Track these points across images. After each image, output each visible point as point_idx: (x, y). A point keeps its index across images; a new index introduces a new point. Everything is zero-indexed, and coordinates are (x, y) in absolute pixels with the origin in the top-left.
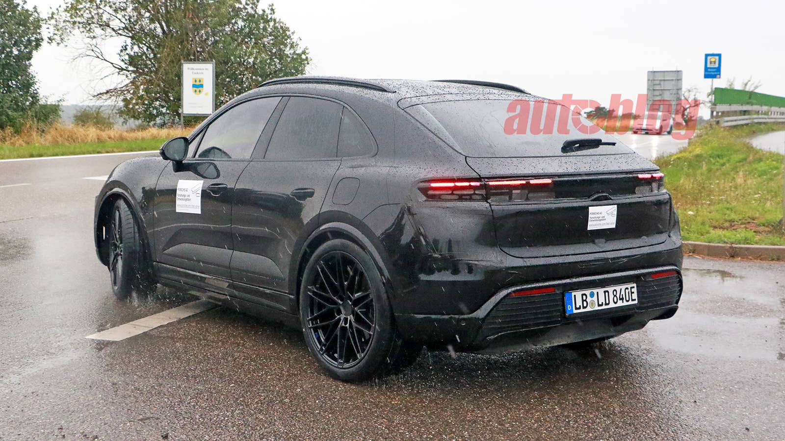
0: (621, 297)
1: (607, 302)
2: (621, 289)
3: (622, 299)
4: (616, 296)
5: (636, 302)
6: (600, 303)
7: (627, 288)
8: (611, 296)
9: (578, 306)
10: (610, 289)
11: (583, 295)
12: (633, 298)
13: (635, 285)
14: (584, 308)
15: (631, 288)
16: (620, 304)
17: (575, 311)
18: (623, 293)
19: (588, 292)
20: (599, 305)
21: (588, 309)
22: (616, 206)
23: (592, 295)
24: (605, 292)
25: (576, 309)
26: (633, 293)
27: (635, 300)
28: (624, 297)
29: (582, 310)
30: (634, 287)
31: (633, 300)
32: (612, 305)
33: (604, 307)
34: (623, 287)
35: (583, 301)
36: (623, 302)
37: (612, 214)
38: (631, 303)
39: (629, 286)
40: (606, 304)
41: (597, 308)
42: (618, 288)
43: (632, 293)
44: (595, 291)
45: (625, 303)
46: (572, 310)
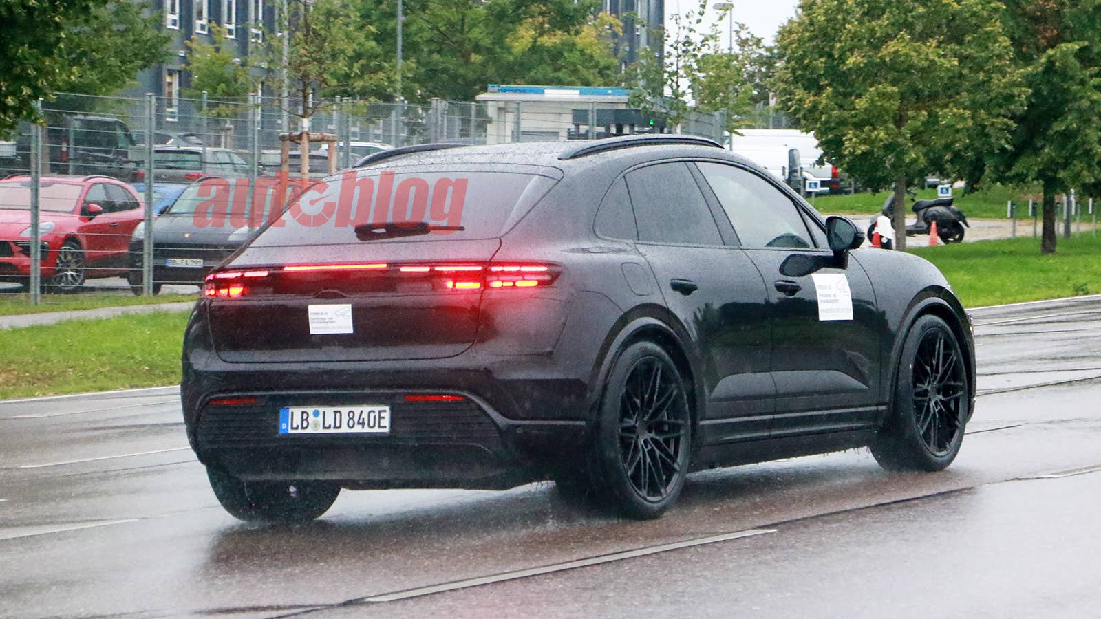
0: (361, 421)
1: (338, 425)
2: (362, 412)
3: (363, 424)
4: (352, 418)
5: (387, 430)
6: (327, 425)
7: (374, 411)
8: (345, 419)
9: (295, 426)
10: (345, 410)
11: (303, 413)
12: (382, 425)
13: (387, 408)
14: (303, 428)
15: (380, 412)
16: (358, 429)
17: (291, 431)
18: (365, 415)
19: (310, 410)
20: (324, 428)
21: (309, 431)
22: (350, 306)
23: (316, 414)
24: (336, 412)
25: (292, 428)
26: (383, 418)
27: (385, 427)
28: (366, 421)
29: (300, 431)
30: (385, 411)
31: (380, 427)
32: (344, 429)
33: (332, 431)
34: (366, 409)
35: (303, 420)
36: (363, 427)
37: (343, 315)
38: (376, 430)
39: (377, 409)
40: (335, 427)
41: (321, 430)
42: (357, 409)
43: (380, 418)
44: (321, 409)
45: (366, 430)
46: (287, 429)
